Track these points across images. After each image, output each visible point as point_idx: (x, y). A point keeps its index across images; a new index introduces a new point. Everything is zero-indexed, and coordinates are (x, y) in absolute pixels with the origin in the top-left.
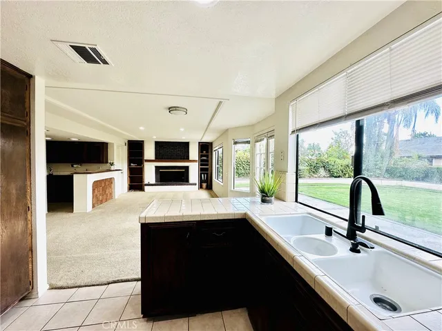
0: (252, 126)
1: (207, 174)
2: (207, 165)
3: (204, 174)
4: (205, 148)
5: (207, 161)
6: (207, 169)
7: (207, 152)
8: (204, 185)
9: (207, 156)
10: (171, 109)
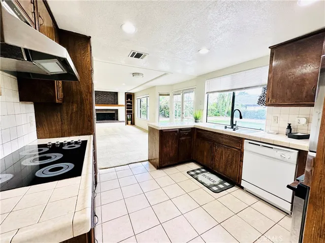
0: (172, 85)
1: (131, 115)
2: (131, 108)
3: (129, 114)
4: (130, 97)
5: (131, 106)
6: (131, 112)
7: (131, 99)
8: (130, 122)
9: (131, 102)
10: (134, 74)
